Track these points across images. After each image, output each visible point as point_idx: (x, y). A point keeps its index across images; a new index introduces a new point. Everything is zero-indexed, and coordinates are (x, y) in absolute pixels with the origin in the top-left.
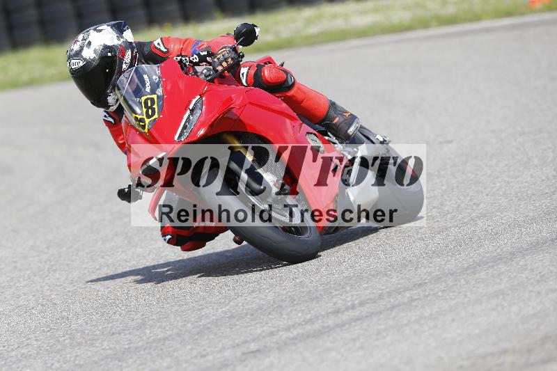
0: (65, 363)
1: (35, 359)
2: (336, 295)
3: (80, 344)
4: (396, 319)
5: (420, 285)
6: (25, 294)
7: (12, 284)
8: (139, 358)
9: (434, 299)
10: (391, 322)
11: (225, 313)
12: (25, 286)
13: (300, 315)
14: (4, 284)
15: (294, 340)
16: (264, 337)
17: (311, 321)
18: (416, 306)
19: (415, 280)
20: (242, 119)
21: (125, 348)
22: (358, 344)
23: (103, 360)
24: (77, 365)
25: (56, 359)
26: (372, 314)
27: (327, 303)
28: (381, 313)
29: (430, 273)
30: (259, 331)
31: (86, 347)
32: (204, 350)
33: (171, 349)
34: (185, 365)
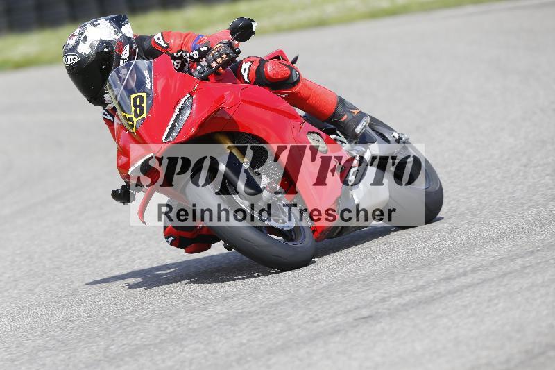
0: (179, 327)
1: (149, 323)
2: (448, 261)
3: (193, 308)
4: (508, 286)
5: (532, 252)
6: (140, 258)
7: (127, 247)
8: (252, 322)
9: (546, 266)
10: (502, 289)
11: (337, 278)
12: (140, 250)
13: (412, 281)
14: (120, 248)
15: (405, 307)
16: (376, 303)
17: (423, 288)
18: (528, 274)
19: (527, 247)
20: (235, 119)
21: (238, 313)
22: (469, 311)
23: (216, 324)
24: (191, 329)
25: (170, 323)
26: (484, 281)
27: (439, 270)
28: (493, 279)
29: (543, 241)
30: (371, 297)
31: (200, 312)
32: (316, 315)
33: (283, 314)
34: (297, 330)
